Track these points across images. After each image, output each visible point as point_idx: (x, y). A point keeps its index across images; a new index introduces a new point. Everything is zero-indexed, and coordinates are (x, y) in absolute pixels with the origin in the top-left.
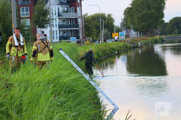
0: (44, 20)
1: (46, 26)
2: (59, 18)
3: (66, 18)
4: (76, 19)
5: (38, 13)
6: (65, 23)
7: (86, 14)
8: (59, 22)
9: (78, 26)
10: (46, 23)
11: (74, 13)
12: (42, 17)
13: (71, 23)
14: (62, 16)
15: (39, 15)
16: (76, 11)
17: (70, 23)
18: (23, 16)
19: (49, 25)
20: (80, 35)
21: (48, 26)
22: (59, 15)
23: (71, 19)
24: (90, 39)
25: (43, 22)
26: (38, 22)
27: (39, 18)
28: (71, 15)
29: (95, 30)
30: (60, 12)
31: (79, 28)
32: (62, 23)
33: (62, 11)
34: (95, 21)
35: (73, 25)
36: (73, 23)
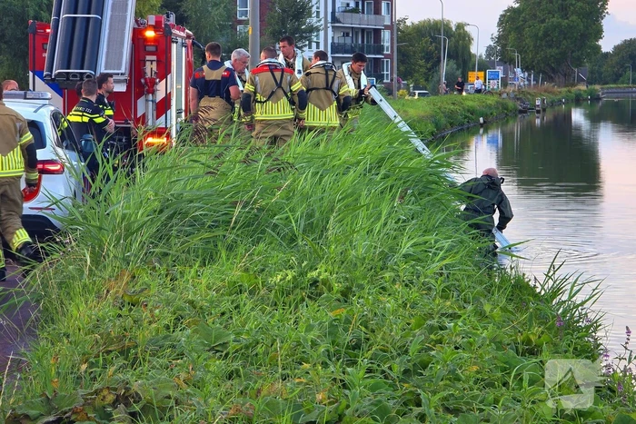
0: (297, 30)
1: (300, 44)
2: (333, 27)
3: (352, 28)
4: (377, 32)
5: (284, 11)
6: (348, 41)
7: (404, 21)
8: (333, 38)
9: (380, 50)
10: (302, 38)
11: (372, 17)
12: (291, 20)
13: (363, 41)
14: (340, 22)
15: (285, 15)
16: (377, 11)
17: (360, 42)
18: (243, 18)
19: (307, 43)
20: (385, 73)
21: (305, 46)
22: (334, 19)
23: (363, 30)
24: (408, 85)
25: (294, 34)
26: (280, 33)
27: (283, 24)
28: (366, 21)
29: (422, 62)
30: (337, 10)
31: (383, 54)
32: (342, 41)
33: (343, 9)
34: (424, 40)
35: (369, 47)
36: (368, 42)
